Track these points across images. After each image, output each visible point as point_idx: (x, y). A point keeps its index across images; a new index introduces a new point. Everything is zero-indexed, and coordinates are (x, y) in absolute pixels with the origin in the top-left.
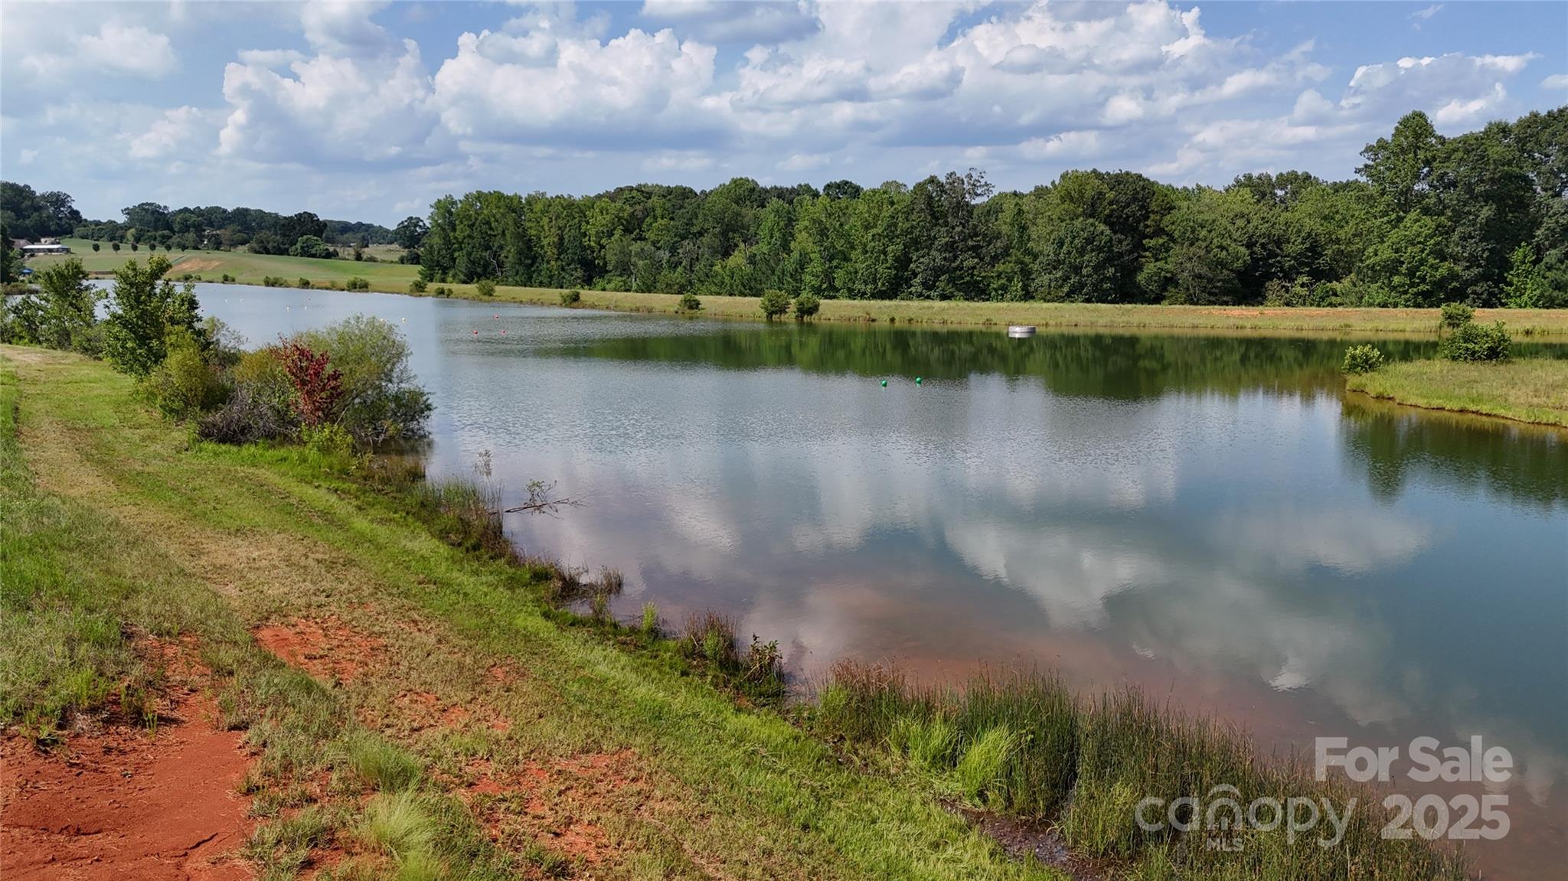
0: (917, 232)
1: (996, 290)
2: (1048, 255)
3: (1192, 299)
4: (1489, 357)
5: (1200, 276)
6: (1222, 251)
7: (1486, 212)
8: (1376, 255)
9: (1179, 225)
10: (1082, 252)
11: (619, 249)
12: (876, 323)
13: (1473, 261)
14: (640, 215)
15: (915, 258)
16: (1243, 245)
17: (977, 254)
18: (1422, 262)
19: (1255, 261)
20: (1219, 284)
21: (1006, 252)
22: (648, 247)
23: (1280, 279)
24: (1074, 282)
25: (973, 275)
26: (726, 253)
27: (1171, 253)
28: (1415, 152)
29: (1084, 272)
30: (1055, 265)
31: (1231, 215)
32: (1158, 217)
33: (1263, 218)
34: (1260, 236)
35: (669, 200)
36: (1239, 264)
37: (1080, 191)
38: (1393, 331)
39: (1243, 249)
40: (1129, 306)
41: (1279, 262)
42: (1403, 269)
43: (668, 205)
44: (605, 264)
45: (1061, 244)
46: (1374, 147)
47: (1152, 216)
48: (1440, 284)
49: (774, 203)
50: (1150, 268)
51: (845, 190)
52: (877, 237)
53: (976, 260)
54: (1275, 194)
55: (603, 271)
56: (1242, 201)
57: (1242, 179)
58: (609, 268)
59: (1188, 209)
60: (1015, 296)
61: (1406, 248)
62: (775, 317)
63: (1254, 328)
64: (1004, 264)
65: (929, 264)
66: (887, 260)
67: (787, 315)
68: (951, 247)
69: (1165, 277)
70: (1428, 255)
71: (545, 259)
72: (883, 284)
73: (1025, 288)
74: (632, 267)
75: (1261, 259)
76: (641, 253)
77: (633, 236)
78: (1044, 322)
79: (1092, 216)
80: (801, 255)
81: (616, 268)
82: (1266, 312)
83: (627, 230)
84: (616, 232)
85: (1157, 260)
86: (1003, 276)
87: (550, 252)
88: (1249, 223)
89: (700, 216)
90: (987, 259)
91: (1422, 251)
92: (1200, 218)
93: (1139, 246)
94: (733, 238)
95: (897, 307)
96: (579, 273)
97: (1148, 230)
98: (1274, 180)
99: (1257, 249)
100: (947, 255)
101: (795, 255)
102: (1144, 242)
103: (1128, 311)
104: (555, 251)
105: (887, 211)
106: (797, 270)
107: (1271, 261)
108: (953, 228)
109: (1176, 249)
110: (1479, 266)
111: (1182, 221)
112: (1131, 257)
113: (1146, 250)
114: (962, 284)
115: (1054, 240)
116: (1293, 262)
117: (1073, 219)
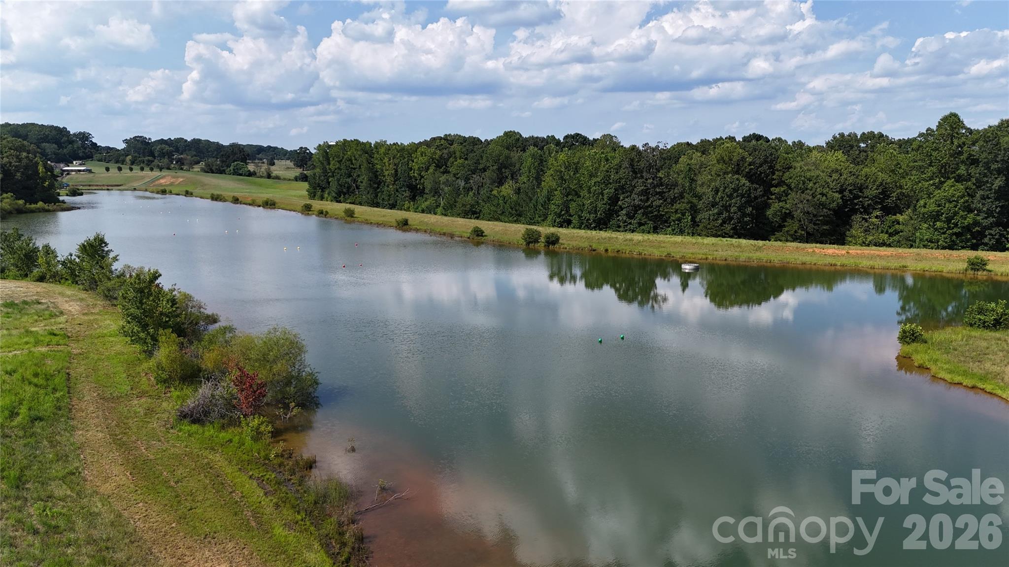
0: (623, 182)
1: (674, 221)
2: (709, 198)
4: (994, 325)
5: (808, 213)
6: (822, 196)
7: (999, 182)
9: (794, 179)
10: (730, 196)
11: (432, 179)
12: (596, 252)
13: (989, 214)
14: (446, 156)
15: (621, 198)
16: (837, 192)
17: (662, 197)
18: (956, 214)
19: (845, 201)
20: (821, 218)
21: (681, 196)
22: (450, 178)
23: (861, 213)
24: (726, 217)
25: (659, 211)
26: (500, 182)
27: (789, 197)
28: (952, 139)
29: (732, 210)
31: (829, 171)
32: (781, 174)
33: (851, 172)
34: (849, 185)
35: (465, 146)
36: (834, 205)
37: (729, 157)
39: (837, 195)
40: (760, 242)
41: (861, 202)
42: (943, 217)
43: (464, 150)
44: (424, 188)
45: (717, 191)
46: (924, 133)
47: (777, 173)
49: (532, 149)
50: (775, 206)
51: (576, 141)
52: (597, 183)
53: (661, 201)
54: (860, 146)
55: (422, 192)
56: (837, 160)
57: (838, 136)
58: (427, 191)
59: (801, 168)
60: (687, 225)
61: (945, 204)
62: (531, 245)
63: (842, 266)
64: (679, 204)
65: (631, 202)
66: (603, 199)
67: (539, 244)
68: (645, 193)
69: (785, 212)
70: (959, 209)
71: (386, 184)
72: (601, 214)
73: (693, 220)
74: (440, 191)
75: (849, 200)
76: (447, 183)
77: (442, 170)
79: (737, 172)
80: (548, 192)
81: (431, 191)
82: (850, 252)
83: (438, 166)
84: (430, 168)
85: (780, 201)
86: (679, 211)
87: (389, 179)
88: (841, 175)
89: (484, 158)
90: (669, 200)
91: (955, 207)
92: (808, 174)
93: (767, 192)
94: (505, 172)
95: (610, 238)
96: (407, 194)
97: (774, 182)
98: (859, 137)
99: (846, 193)
100: (643, 198)
101: (545, 192)
103: (759, 247)
104: (392, 179)
105: (604, 167)
106: (545, 202)
107: (856, 201)
108: (646, 180)
109: (793, 195)
110: (994, 217)
111: (797, 177)
112: (763, 199)
113: (772, 194)
114: (652, 216)
115: (712, 189)
116: (870, 201)
117: (724, 173)
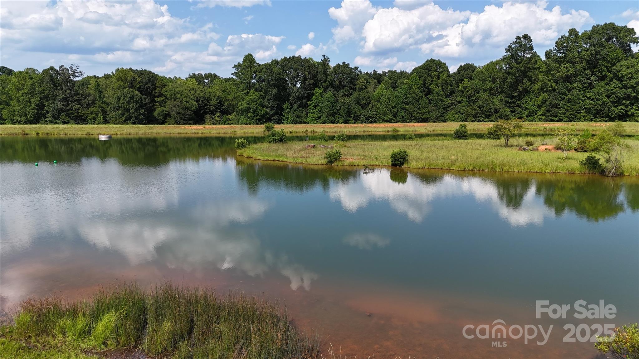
0: (46, 92)
1: (90, 119)
2: (114, 104)
3: (177, 123)
4: (280, 141)
5: (179, 113)
6: (187, 103)
7: (275, 91)
8: (242, 105)
9: (169, 92)
10: (129, 103)
12: (29, 136)
13: (272, 108)
15: (47, 105)
16: (194, 101)
17: (79, 103)
18: (257, 108)
19: (200, 107)
20: (187, 116)
21: (94, 102)
23: (210, 114)
24: (127, 116)
25: (78, 113)
27: (167, 104)
28: (250, 69)
29: (131, 111)
30: (118, 108)
31: (189, 89)
32: (160, 89)
33: (201, 91)
34: (201, 97)
36: (194, 108)
37: (125, 77)
38: (250, 133)
39: (195, 103)
40: (152, 126)
41: (209, 108)
42: (251, 110)
45: (119, 99)
46: (237, 65)
47: (157, 89)
48: (263, 116)
50: (159, 110)
51: (3, 71)
52: (25, 94)
53: (79, 106)
54: (205, 81)
56: (192, 83)
57: (192, 75)
59: (172, 86)
60: (100, 122)
61: (251, 103)
63: (202, 133)
64: (93, 107)
65: (55, 107)
66: (31, 105)
68: (65, 99)
69: (165, 113)
70: (258, 105)
72: (31, 117)
73: (104, 118)
75: (202, 107)
78: (115, 133)
79: (132, 87)
82: (206, 127)
85: (161, 106)
86: (93, 113)
88: (196, 92)
90: (85, 105)
91: (256, 104)
92: (177, 90)
93: (153, 101)
95: (40, 128)
97: (156, 94)
98: (204, 76)
99: (200, 102)
100: (64, 103)
102: (155, 99)
103: (151, 128)
105: (29, 82)
107: (206, 107)
108: (66, 91)
109: (169, 102)
110: (274, 110)
111: (170, 91)
112: (150, 105)
113: (156, 102)
114: (73, 116)
115: (116, 97)
116: (214, 108)
117: (123, 89)
